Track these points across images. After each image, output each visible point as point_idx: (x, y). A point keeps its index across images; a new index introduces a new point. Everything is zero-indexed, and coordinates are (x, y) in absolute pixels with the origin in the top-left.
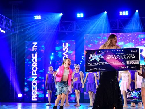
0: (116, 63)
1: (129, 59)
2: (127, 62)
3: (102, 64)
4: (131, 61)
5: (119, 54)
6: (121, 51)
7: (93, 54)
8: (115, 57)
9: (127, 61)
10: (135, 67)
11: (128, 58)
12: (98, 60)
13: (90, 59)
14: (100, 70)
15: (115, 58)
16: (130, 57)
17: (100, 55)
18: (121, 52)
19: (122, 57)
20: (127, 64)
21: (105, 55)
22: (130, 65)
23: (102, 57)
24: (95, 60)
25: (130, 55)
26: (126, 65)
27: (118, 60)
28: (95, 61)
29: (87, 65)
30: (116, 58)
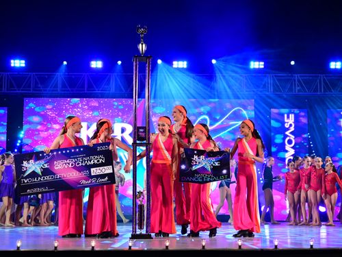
0: (73, 174)
1: (95, 166)
2: (92, 172)
3: (48, 178)
4: (98, 168)
5: (77, 158)
6: (80, 150)
7: (28, 161)
8: (69, 164)
9: (92, 169)
10: (107, 178)
11: (92, 162)
12: (39, 171)
13: (25, 172)
14: (44, 190)
15: (70, 166)
16: (96, 161)
17: (42, 162)
18: (80, 153)
19: (82, 162)
20: (92, 174)
21: (50, 162)
22: (97, 177)
23: (46, 166)
24: (34, 172)
25: (96, 157)
26: (91, 177)
27: (75, 168)
28: (34, 174)
29: (19, 182)
30: (72, 165)
